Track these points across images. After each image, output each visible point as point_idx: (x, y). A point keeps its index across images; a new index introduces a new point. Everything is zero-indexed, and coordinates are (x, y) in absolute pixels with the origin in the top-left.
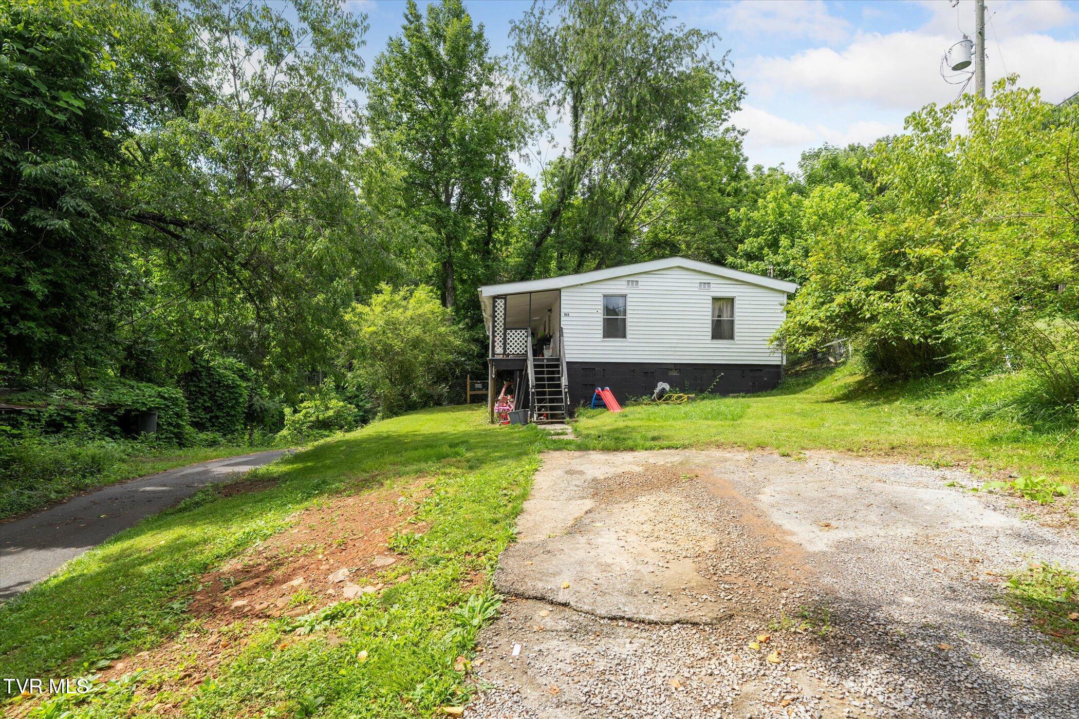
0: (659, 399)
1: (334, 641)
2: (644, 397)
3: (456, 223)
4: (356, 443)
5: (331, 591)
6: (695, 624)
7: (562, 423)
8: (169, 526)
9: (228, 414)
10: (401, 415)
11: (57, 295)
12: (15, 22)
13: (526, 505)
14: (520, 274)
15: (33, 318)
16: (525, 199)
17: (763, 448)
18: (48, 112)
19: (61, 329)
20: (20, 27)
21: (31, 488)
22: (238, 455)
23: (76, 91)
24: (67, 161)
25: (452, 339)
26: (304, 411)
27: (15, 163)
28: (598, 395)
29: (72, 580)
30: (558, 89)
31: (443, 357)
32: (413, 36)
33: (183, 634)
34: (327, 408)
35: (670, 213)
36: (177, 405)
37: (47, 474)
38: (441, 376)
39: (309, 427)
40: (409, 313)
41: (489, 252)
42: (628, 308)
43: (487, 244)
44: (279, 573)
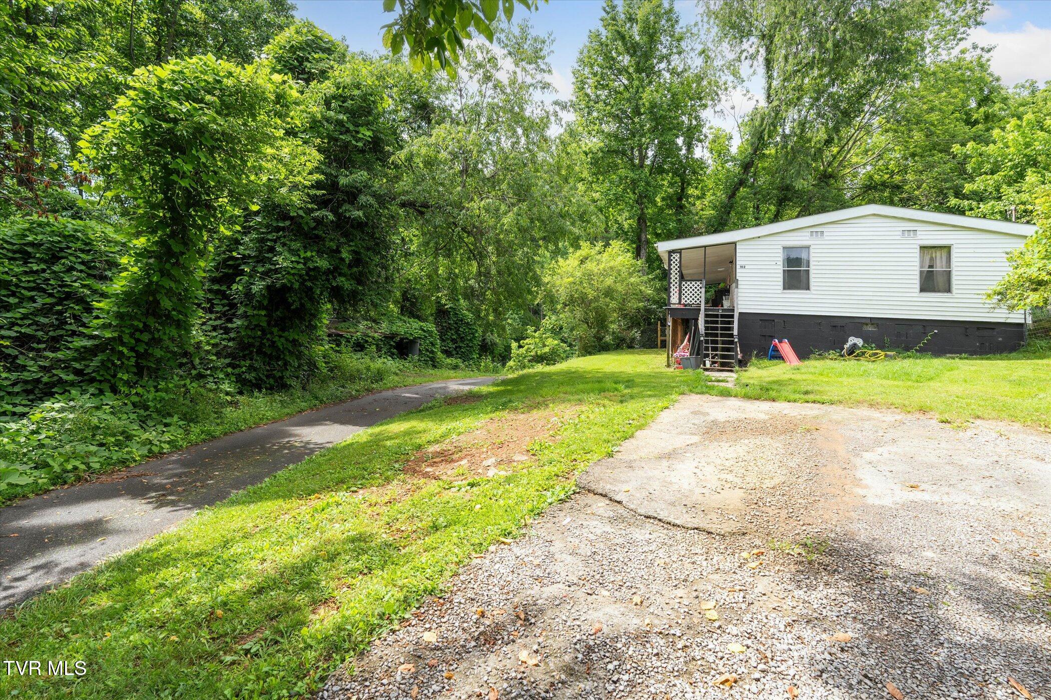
0: (849, 355)
1: (468, 498)
2: (831, 352)
3: (648, 184)
4: (548, 375)
5: (480, 471)
6: (709, 533)
7: (731, 371)
8: (409, 420)
9: (468, 346)
10: (594, 354)
11: (357, 260)
12: (338, 88)
13: (639, 434)
14: (713, 226)
15: (344, 275)
16: (721, 153)
17: (924, 412)
18: (354, 142)
19: (359, 282)
20: (340, 91)
21: (343, 387)
22: (470, 377)
23: (367, 124)
24: (362, 173)
25: (643, 288)
26: (526, 347)
27: (336, 177)
28: (775, 346)
29: (352, 444)
30: (752, 44)
31: (634, 305)
32: (609, 25)
33: (395, 482)
34: (544, 346)
35: (893, 150)
36: (432, 336)
37: (352, 378)
38: (634, 322)
39: (529, 361)
40: (601, 267)
41: (682, 207)
42: (812, 259)
43: (680, 199)
44: (455, 457)
